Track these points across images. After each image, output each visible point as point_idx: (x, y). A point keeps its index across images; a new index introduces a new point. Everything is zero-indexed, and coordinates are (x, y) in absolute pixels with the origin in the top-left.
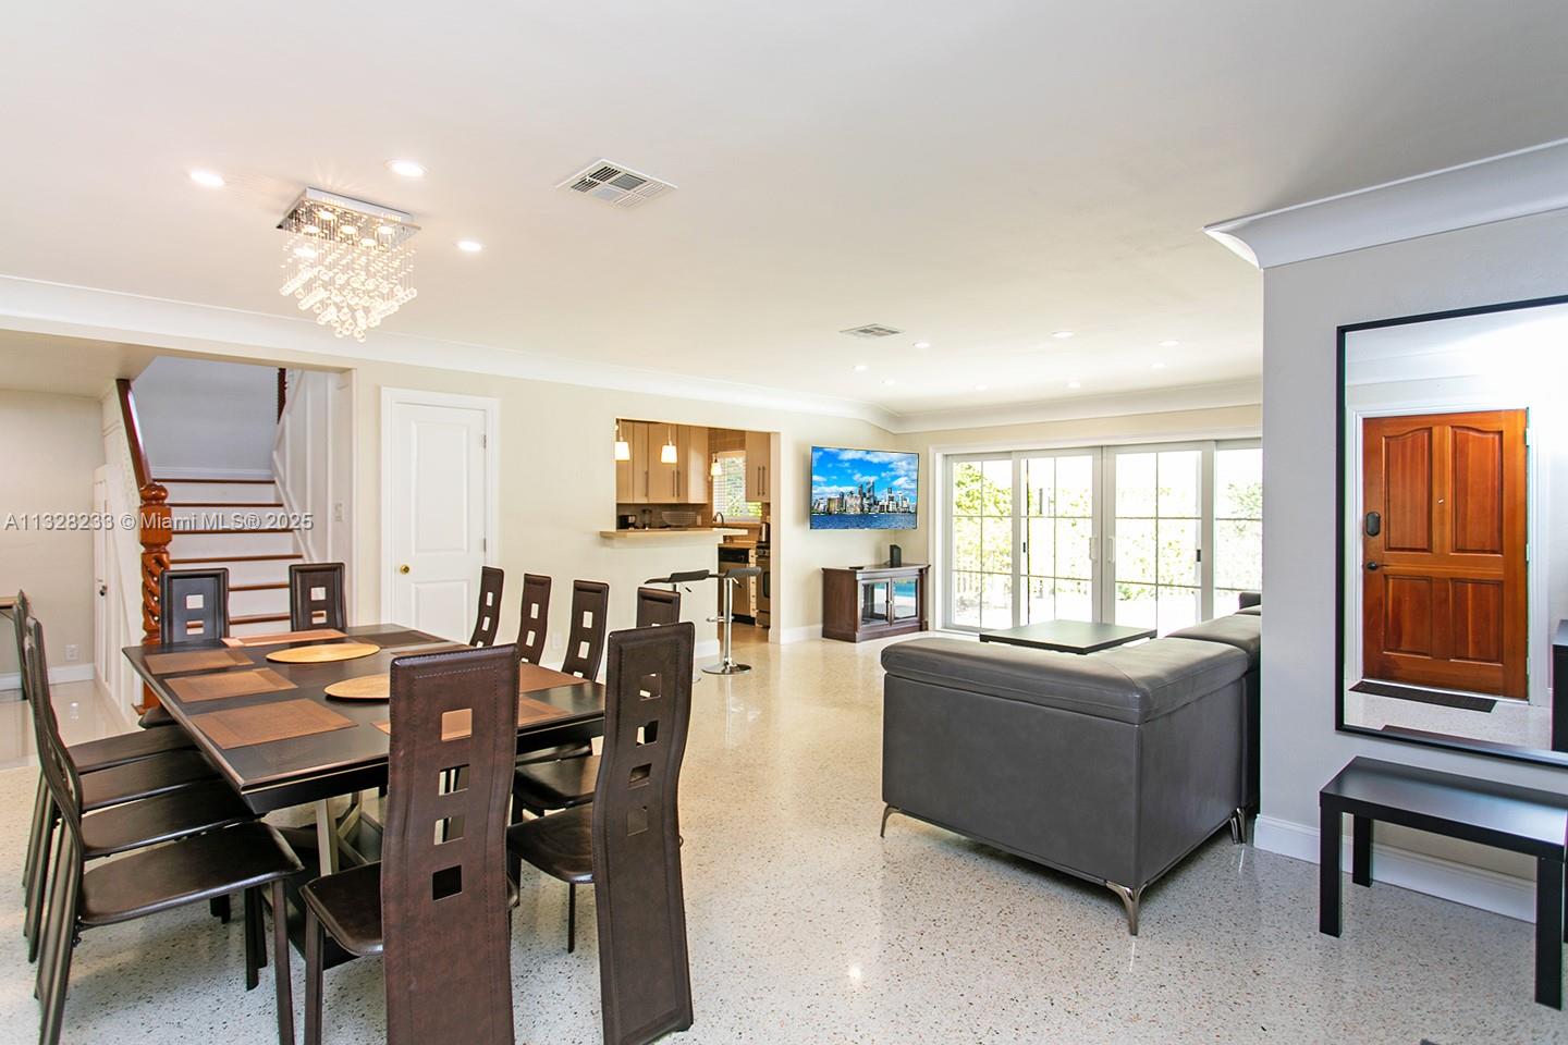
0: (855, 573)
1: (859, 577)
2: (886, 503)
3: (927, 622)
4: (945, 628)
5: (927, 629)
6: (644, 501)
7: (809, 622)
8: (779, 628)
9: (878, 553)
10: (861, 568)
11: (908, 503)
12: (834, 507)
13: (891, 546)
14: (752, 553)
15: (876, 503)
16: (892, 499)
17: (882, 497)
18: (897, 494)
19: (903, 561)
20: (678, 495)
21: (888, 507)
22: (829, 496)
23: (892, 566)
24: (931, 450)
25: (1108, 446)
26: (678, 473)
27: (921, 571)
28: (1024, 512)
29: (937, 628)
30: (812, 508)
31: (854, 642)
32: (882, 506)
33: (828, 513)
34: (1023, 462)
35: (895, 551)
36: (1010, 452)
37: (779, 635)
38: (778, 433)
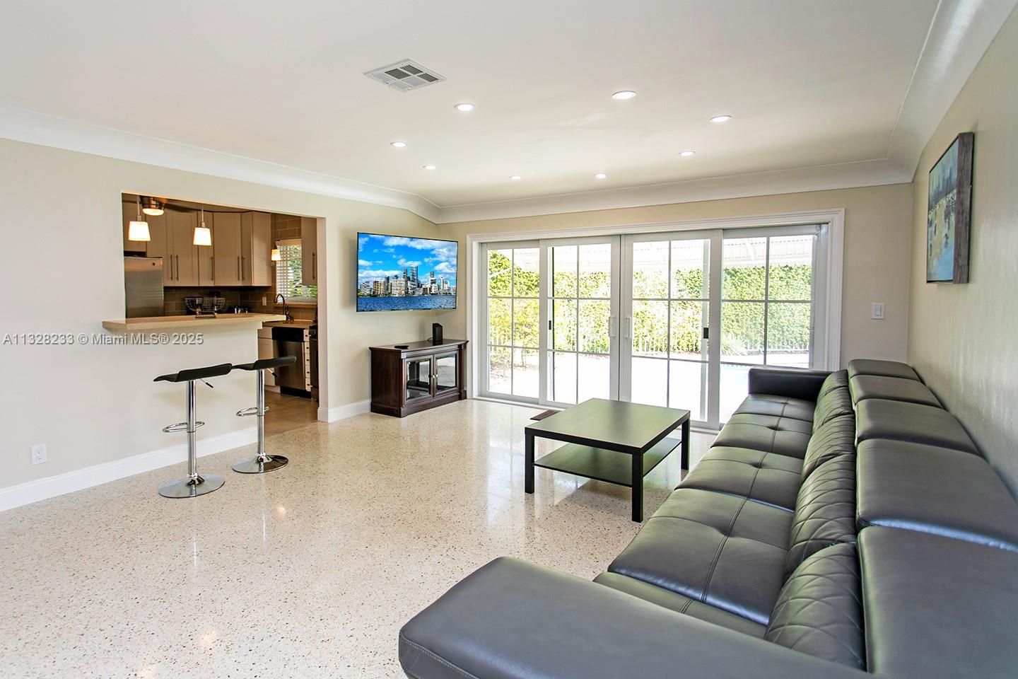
0: (400, 352)
1: (403, 356)
2: (428, 286)
3: (466, 391)
4: (481, 396)
5: (466, 398)
6: (211, 284)
7: (357, 398)
8: (327, 407)
9: (422, 330)
10: (405, 347)
11: (450, 285)
12: (381, 290)
13: (434, 324)
14: (306, 332)
15: (419, 286)
16: (433, 282)
17: (425, 280)
18: (439, 277)
19: (444, 337)
20: (243, 279)
21: (430, 289)
22: (375, 280)
23: (434, 344)
24: (468, 238)
25: (625, 235)
26: (243, 259)
27: (460, 346)
28: (550, 295)
29: (474, 397)
30: (358, 291)
31: (400, 417)
32: (425, 289)
33: (374, 296)
34: (550, 249)
35: (437, 329)
36: (539, 240)
37: (326, 414)
38: (323, 219)
